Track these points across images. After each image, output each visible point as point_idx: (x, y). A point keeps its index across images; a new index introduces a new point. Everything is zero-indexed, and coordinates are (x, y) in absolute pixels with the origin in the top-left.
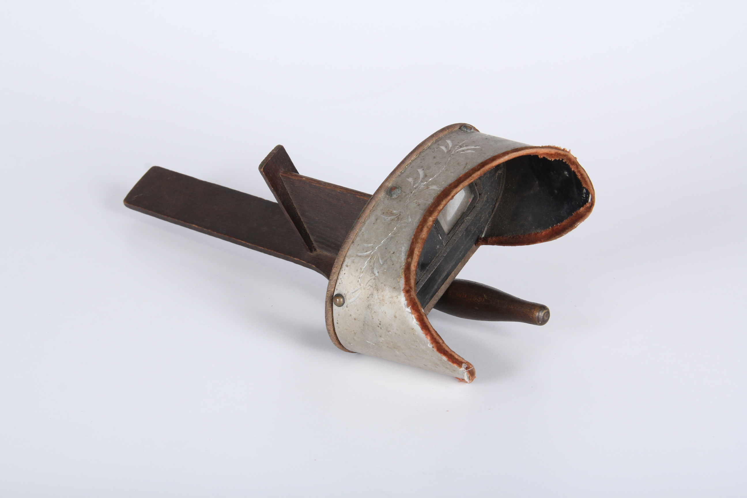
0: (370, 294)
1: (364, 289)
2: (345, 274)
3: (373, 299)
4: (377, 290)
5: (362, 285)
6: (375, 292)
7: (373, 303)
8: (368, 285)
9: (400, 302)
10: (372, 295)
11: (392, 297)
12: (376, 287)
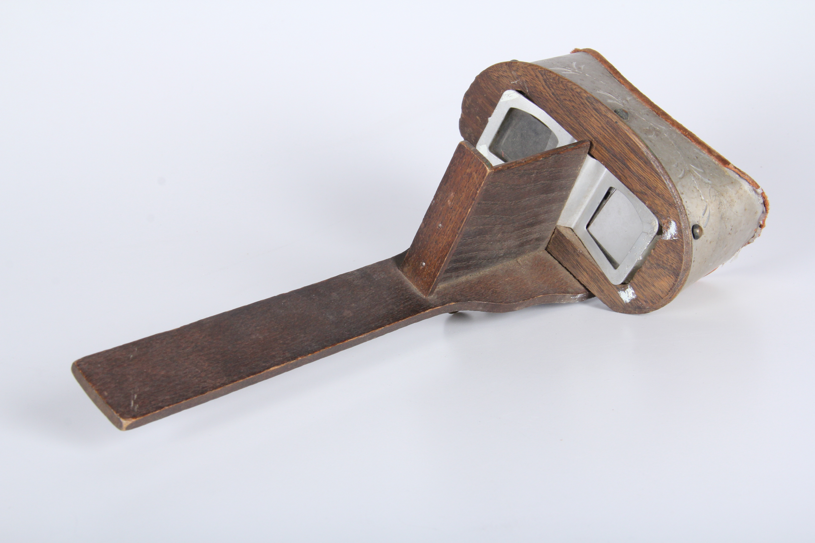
0: (719, 204)
1: (711, 202)
2: (686, 202)
3: (723, 206)
4: (722, 195)
5: (707, 201)
6: (722, 198)
7: (725, 210)
8: (712, 197)
9: (745, 192)
10: (721, 202)
11: (737, 192)
12: (719, 193)
